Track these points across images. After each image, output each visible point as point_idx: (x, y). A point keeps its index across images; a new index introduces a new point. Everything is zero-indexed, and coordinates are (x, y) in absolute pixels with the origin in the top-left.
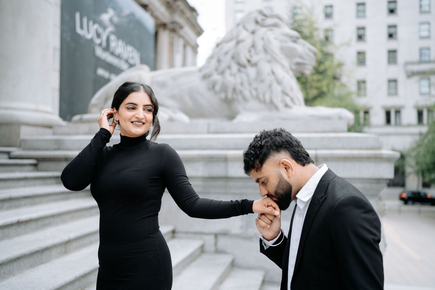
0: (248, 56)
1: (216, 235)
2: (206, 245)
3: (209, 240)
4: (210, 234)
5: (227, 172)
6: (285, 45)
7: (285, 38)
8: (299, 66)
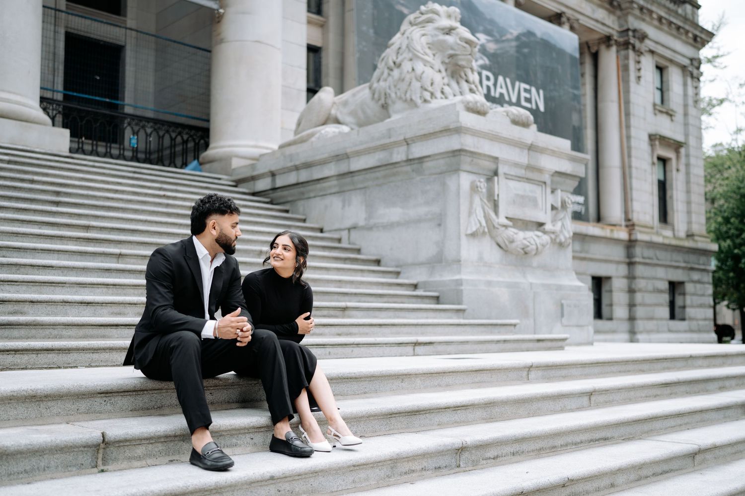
0: (395, 58)
1: (349, 230)
2: (343, 240)
3: (344, 235)
4: (345, 229)
5: (350, 167)
6: (435, 39)
7: (437, 32)
8: (453, 58)
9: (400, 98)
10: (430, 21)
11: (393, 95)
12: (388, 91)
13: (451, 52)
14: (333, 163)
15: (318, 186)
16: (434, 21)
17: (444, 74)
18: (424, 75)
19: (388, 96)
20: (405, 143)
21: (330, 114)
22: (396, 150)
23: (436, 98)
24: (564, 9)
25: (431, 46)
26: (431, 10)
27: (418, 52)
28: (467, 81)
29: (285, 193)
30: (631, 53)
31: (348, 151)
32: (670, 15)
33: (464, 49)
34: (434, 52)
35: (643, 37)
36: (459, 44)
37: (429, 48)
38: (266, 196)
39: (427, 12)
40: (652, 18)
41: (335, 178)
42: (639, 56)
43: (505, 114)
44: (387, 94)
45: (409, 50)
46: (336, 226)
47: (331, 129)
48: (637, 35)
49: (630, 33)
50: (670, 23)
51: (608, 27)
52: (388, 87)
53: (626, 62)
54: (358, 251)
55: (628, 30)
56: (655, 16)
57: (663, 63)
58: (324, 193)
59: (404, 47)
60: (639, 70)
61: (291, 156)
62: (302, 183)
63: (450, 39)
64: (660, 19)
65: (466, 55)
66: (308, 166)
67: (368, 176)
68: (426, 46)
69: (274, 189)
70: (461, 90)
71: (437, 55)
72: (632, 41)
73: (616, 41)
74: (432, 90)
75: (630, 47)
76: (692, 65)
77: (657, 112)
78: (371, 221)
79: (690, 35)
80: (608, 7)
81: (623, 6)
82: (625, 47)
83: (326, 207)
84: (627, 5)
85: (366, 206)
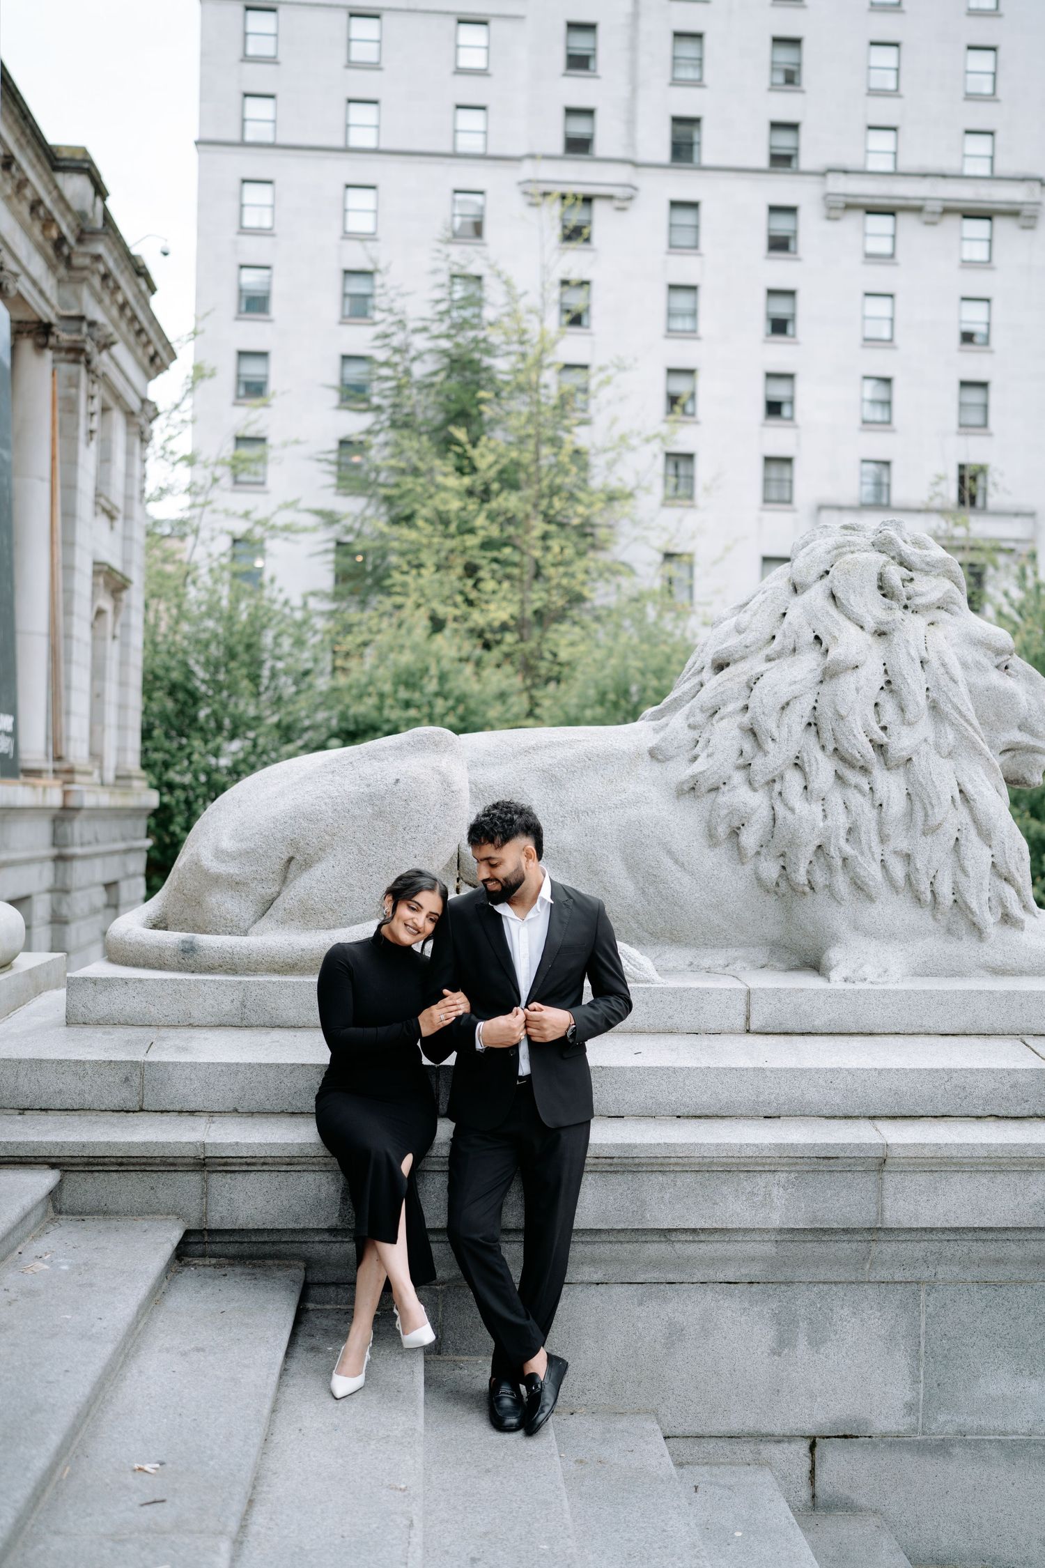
3: (785, 1459)
4: (790, 1438)
5: (881, 1211)
6: (980, 680)
8: (1014, 756)
13: (1020, 738)
16: (956, 608)
23: (1026, 909)
30: (84, 377)
32: (138, 302)
35: (102, 344)
40: (114, 301)
41: (771, 1236)
42: (91, 383)
48: (97, 334)
49: (85, 328)
50: (134, 318)
51: (47, 300)
53: (73, 391)
55: (81, 318)
56: (120, 299)
57: (111, 403)
60: (93, 414)
63: (1019, 693)
72: (89, 347)
73: (57, 337)
74: (1021, 882)
75: (83, 359)
76: (142, 410)
77: (99, 510)
78: (942, 1418)
79: (151, 350)
80: (50, 251)
81: (77, 261)
82: (71, 356)
83: (675, 1334)
84: (87, 261)
85: (916, 1356)
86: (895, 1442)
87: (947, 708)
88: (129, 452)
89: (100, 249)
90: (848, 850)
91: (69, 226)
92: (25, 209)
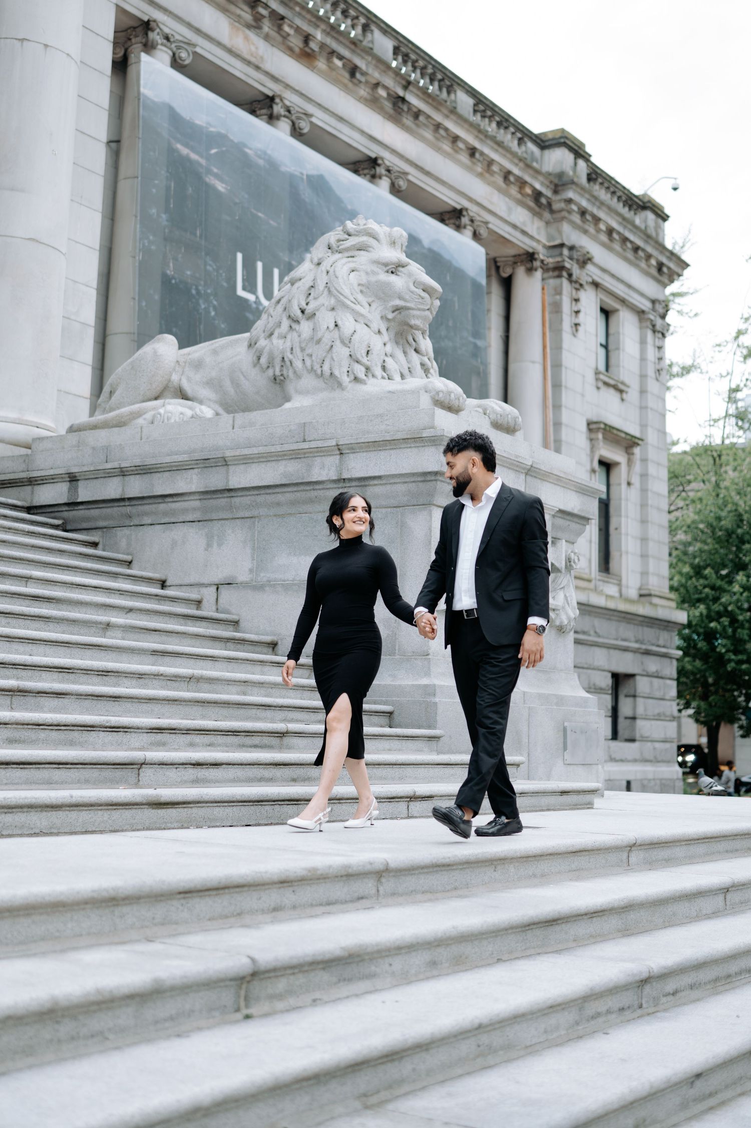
1: (218, 586)
2: (205, 603)
3: (208, 594)
4: (210, 585)
5: (228, 481)
6: (373, 279)
7: (375, 268)
8: (400, 313)
9: (312, 370)
10: (362, 248)
11: (298, 364)
12: (288, 356)
13: (400, 303)
14: (196, 470)
15: (162, 507)
16: (371, 249)
17: (386, 337)
18: (356, 337)
19: (288, 363)
20: (338, 452)
21: (169, 381)
22: (318, 460)
23: (373, 376)
24: (466, 204)
25: (365, 288)
26: (365, 230)
27: (345, 297)
28: (416, 351)
29: (95, 512)
30: (565, 285)
31: (228, 454)
32: (625, 227)
33: (420, 300)
34: (370, 300)
35: (585, 261)
36: (412, 292)
37: (361, 291)
38: (53, 515)
39: (358, 233)
40: (598, 231)
41: (197, 497)
42: (577, 289)
43: (480, 410)
44: (286, 359)
45: (329, 291)
46: (192, 579)
47: (174, 408)
48: (575, 255)
49: (566, 252)
50: (624, 240)
51: (532, 237)
52: (289, 350)
53: (558, 297)
54: (236, 623)
55: (562, 245)
56: (602, 227)
57: (612, 303)
58: (173, 520)
59: (321, 286)
60: (577, 312)
61: (107, 449)
62: (130, 499)
63: (398, 282)
64: (610, 231)
65: (424, 310)
66: (144, 470)
67: (260, 499)
68: (358, 289)
69: (73, 505)
70: (410, 366)
71: (374, 305)
72: (568, 264)
73: (542, 261)
74: (368, 363)
75: (565, 274)
76: (654, 309)
77: (600, 384)
78: (262, 575)
79: (653, 262)
80: (532, 204)
81: (556, 206)
82: (556, 273)
83: (174, 544)
84: (562, 205)
85: (253, 549)
86: (245, 585)
87: (332, 289)
88: (643, 342)
89: (570, 194)
90: (291, 356)
91: (542, 184)
92: (500, 180)
